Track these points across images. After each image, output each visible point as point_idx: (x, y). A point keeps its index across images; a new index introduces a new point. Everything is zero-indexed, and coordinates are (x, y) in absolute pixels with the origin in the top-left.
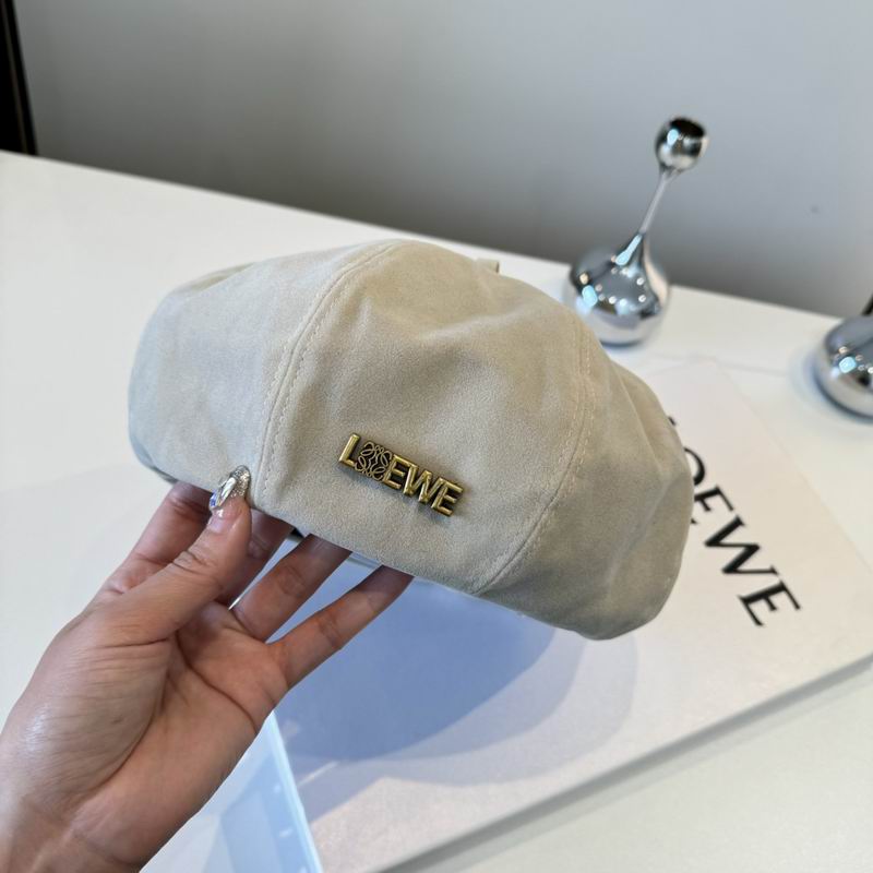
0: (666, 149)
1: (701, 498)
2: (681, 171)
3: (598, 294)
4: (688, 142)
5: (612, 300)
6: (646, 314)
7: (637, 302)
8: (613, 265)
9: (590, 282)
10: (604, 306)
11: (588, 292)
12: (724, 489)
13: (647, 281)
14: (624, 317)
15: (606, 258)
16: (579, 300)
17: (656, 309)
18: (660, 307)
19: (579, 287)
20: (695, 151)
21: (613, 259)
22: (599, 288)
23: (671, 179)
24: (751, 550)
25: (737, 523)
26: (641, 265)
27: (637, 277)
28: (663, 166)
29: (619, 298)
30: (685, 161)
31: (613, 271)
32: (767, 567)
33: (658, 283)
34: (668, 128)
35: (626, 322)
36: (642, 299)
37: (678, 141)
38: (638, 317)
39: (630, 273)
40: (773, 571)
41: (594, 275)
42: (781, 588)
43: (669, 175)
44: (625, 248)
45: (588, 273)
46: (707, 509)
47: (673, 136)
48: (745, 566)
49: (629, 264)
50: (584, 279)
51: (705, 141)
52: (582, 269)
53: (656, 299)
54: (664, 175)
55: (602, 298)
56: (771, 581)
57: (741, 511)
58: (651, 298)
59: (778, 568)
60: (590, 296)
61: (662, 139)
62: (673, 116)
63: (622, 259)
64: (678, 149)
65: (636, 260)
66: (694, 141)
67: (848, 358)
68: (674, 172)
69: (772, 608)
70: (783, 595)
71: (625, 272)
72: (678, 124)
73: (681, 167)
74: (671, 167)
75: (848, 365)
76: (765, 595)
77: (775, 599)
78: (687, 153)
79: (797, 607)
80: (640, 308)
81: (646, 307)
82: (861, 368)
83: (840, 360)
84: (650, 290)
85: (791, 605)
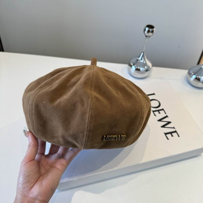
0: (146, 32)
1: (158, 111)
2: (150, 37)
3: (135, 67)
4: (151, 30)
5: (139, 68)
6: (147, 71)
8: (138, 60)
9: (133, 65)
10: (138, 70)
12: (164, 109)
13: (146, 63)
15: (136, 59)
16: (131, 69)
18: (150, 69)
19: (131, 66)
20: (152, 32)
22: (135, 66)
24: (169, 123)
25: (167, 117)
26: (144, 59)
27: (144, 61)
28: (146, 36)
29: (140, 67)
30: (150, 34)
31: (138, 61)
32: (173, 127)
33: (149, 64)
34: (146, 27)
35: (143, 73)
36: (146, 67)
37: (148, 30)
38: (145, 71)
39: (142, 61)
40: (174, 128)
41: (134, 63)
42: (175, 132)
44: (140, 56)
46: (159, 113)
47: (147, 29)
48: (166, 126)
49: (141, 59)
50: (132, 64)
51: (154, 29)
52: (131, 62)
53: (149, 67)
54: (147, 38)
55: (136, 68)
56: (173, 130)
57: (167, 114)
58: (148, 67)
59: (175, 127)
60: (134, 68)
61: (145, 30)
62: (147, 25)
65: (143, 58)
66: (152, 29)
67: (194, 75)
68: (148, 37)
69: (172, 136)
70: (175, 133)
71: (141, 61)
72: (148, 26)
73: (150, 35)
74: (148, 36)
75: (194, 77)
76: (171, 133)
77: (173, 134)
78: (151, 32)
79: (179, 136)
80: (145, 69)
81: (147, 69)
82: (197, 77)
83: (192, 76)
84: (147, 65)
85: (177, 136)
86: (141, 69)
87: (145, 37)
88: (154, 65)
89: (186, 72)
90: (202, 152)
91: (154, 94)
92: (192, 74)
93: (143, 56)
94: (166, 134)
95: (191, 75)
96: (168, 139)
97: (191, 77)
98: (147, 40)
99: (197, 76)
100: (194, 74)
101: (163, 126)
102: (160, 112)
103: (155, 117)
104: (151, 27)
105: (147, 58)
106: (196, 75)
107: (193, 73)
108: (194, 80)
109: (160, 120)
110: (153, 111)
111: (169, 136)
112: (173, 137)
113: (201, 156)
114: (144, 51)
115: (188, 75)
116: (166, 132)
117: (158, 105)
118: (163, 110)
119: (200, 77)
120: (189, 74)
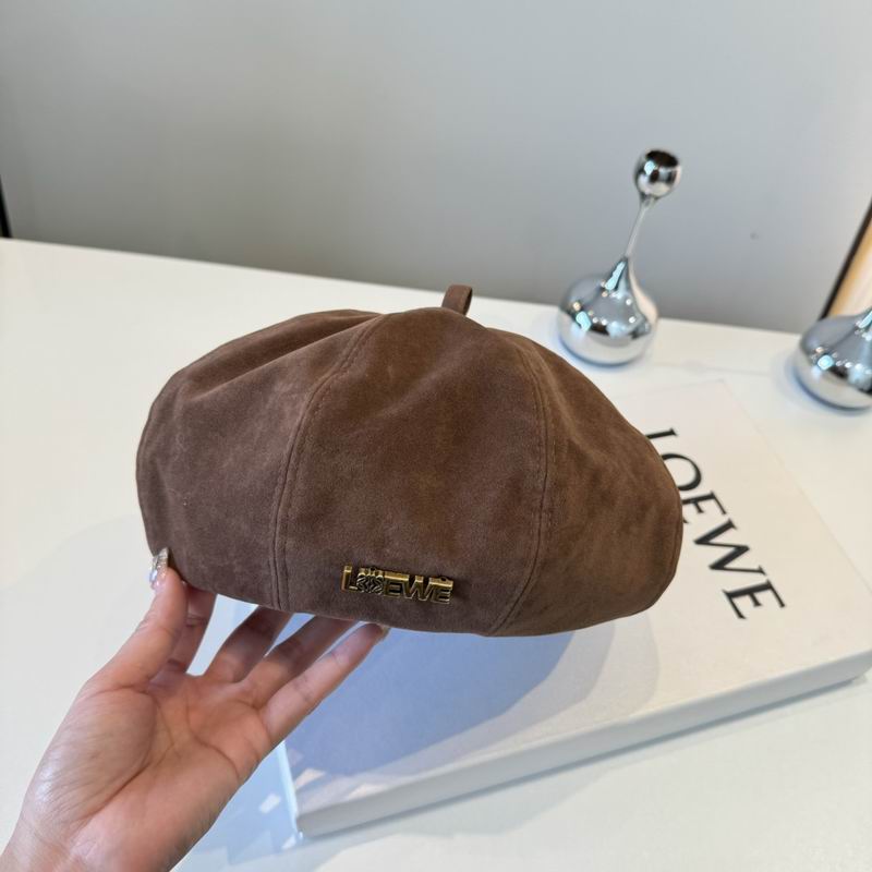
0: (644, 180)
1: (696, 501)
2: (657, 198)
3: (591, 318)
4: (663, 171)
5: (604, 322)
6: (635, 334)
7: (628, 324)
8: (603, 289)
9: (582, 309)
10: (599, 329)
11: (582, 317)
12: (719, 495)
13: (635, 302)
14: (616, 338)
15: (596, 285)
16: (574, 327)
17: (647, 325)
18: (650, 327)
19: (573, 315)
20: (670, 179)
21: (602, 284)
22: (590, 313)
23: (650, 206)
24: (740, 550)
25: (729, 526)
26: (629, 288)
27: (626, 298)
28: (643, 196)
29: (611, 319)
30: (661, 188)
31: (604, 294)
32: (755, 567)
33: (648, 307)
34: (644, 159)
35: (619, 343)
36: (632, 320)
37: (654, 170)
38: (630, 337)
40: (760, 571)
41: (585, 302)
42: (768, 586)
43: (647, 204)
44: (611, 275)
45: (579, 301)
46: (700, 511)
47: (650, 167)
48: (734, 564)
49: (616, 288)
50: (576, 306)
51: (679, 170)
52: (573, 299)
53: (645, 319)
54: (643, 205)
55: (595, 321)
56: (759, 580)
57: (732, 515)
58: (641, 319)
59: (765, 569)
60: (583, 322)
61: (641, 171)
62: (649, 151)
63: (610, 285)
64: (654, 177)
65: (622, 284)
66: (669, 170)
67: (826, 357)
68: (652, 200)
69: (757, 603)
70: (769, 593)
71: (614, 295)
72: (654, 156)
73: (658, 194)
74: (650, 196)
75: (826, 362)
76: (750, 592)
77: (760, 596)
78: (662, 181)
79: (782, 605)
80: (630, 329)
81: (637, 329)
82: (838, 364)
83: (818, 359)
84: (639, 311)
85: (776, 603)
86: (615, 327)
87: (637, 197)
88: (665, 312)
89: (792, 341)
90: (869, 668)
91: (671, 433)
92: (815, 352)
93: (625, 274)
94: (731, 596)
95: (813, 357)
96: (740, 616)
97: (813, 363)
98: (644, 211)
99: (836, 360)
100: (825, 354)
101: (719, 565)
102: (702, 505)
104: (665, 159)
105: (641, 285)
106: (835, 355)
107: (822, 346)
108: (824, 375)
109: (704, 541)
111: (744, 603)
112: (758, 609)
113: (865, 681)
114: (629, 253)
115: (802, 359)
116: (730, 589)
117: (689, 477)
118: (711, 497)
119: (848, 365)
120: (806, 349)
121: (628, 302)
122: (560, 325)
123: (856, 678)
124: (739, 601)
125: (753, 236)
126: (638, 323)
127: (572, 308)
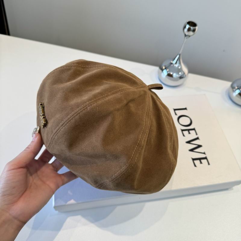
0: (186, 30)
1: (189, 130)
2: (189, 36)
3: (168, 72)
4: (192, 28)
5: (171, 73)
6: (181, 78)
7: (179, 74)
8: (172, 63)
9: (165, 69)
10: (169, 75)
12: (196, 129)
13: (181, 68)
14: (175, 78)
15: (170, 62)
16: (162, 74)
17: (184, 76)
18: (185, 76)
19: (162, 70)
20: (194, 31)
21: (172, 62)
22: (168, 70)
24: (199, 146)
25: (198, 138)
26: (180, 63)
27: (178, 66)
28: (185, 35)
29: (174, 72)
30: (191, 33)
31: (172, 65)
32: (203, 152)
33: (185, 70)
34: (186, 24)
35: (176, 80)
36: (180, 73)
37: (189, 28)
38: (179, 78)
39: (177, 66)
40: (204, 153)
42: (206, 158)
44: (174, 59)
45: (165, 66)
46: (189, 133)
47: (188, 26)
48: (196, 150)
49: (176, 63)
50: (164, 68)
51: (197, 28)
52: (163, 65)
53: (184, 73)
54: (186, 38)
55: (169, 73)
56: (203, 156)
57: (199, 136)
58: (183, 73)
59: (206, 153)
60: (165, 73)
61: (185, 27)
62: (188, 21)
63: (174, 62)
64: (189, 30)
65: (178, 62)
66: (194, 28)
68: (188, 37)
69: (201, 163)
70: (205, 160)
71: (175, 65)
72: (189, 23)
73: (190, 35)
74: (188, 35)
75: (238, 92)
76: (200, 159)
77: (202, 161)
78: (192, 31)
79: (209, 164)
80: (179, 76)
81: (181, 76)
83: (236, 90)
84: (182, 71)
85: (207, 163)
86: (175, 75)
88: (190, 71)
89: (229, 84)
91: (186, 109)
92: (235, 88)
93: (179, 59)
94: (194, 160)
96: (195, 166)
97: (234, 91)
98: (186, 40)
100: (238, 89)
101: (192, 150)
102: (191, 131)
103: (184, 137)
104: (193, 24)
106: (240, 90)
107: (238, 87)
108: (237, 96)
109: (189, 142)
110: (182, 130)
111: (197, 162)
112: (201, 165)
114: (180, 52)
115: (231, 90)
116: (194, 157)
117: (188, 123)
118: (194, 129)
120: (232, 87)
121: (179, 68)
122: (159, 73)
123: (230, 188)
124: (196, 162)
125: (224, 51)
126: (182, 74)
127: (163, 68)
